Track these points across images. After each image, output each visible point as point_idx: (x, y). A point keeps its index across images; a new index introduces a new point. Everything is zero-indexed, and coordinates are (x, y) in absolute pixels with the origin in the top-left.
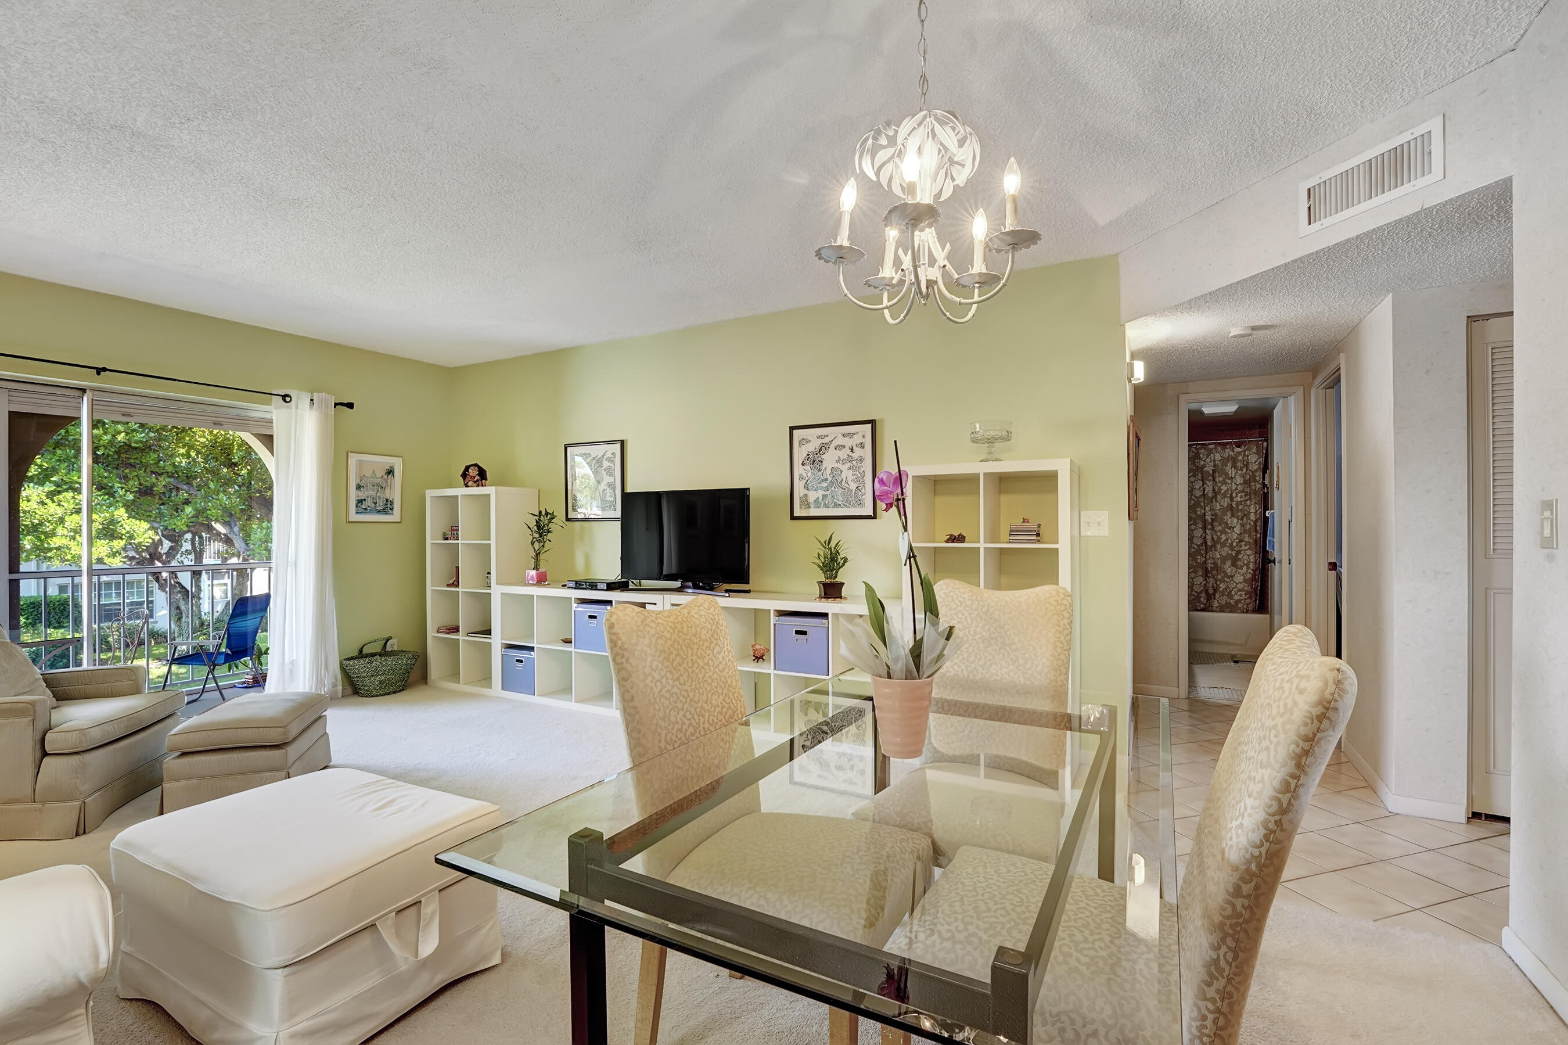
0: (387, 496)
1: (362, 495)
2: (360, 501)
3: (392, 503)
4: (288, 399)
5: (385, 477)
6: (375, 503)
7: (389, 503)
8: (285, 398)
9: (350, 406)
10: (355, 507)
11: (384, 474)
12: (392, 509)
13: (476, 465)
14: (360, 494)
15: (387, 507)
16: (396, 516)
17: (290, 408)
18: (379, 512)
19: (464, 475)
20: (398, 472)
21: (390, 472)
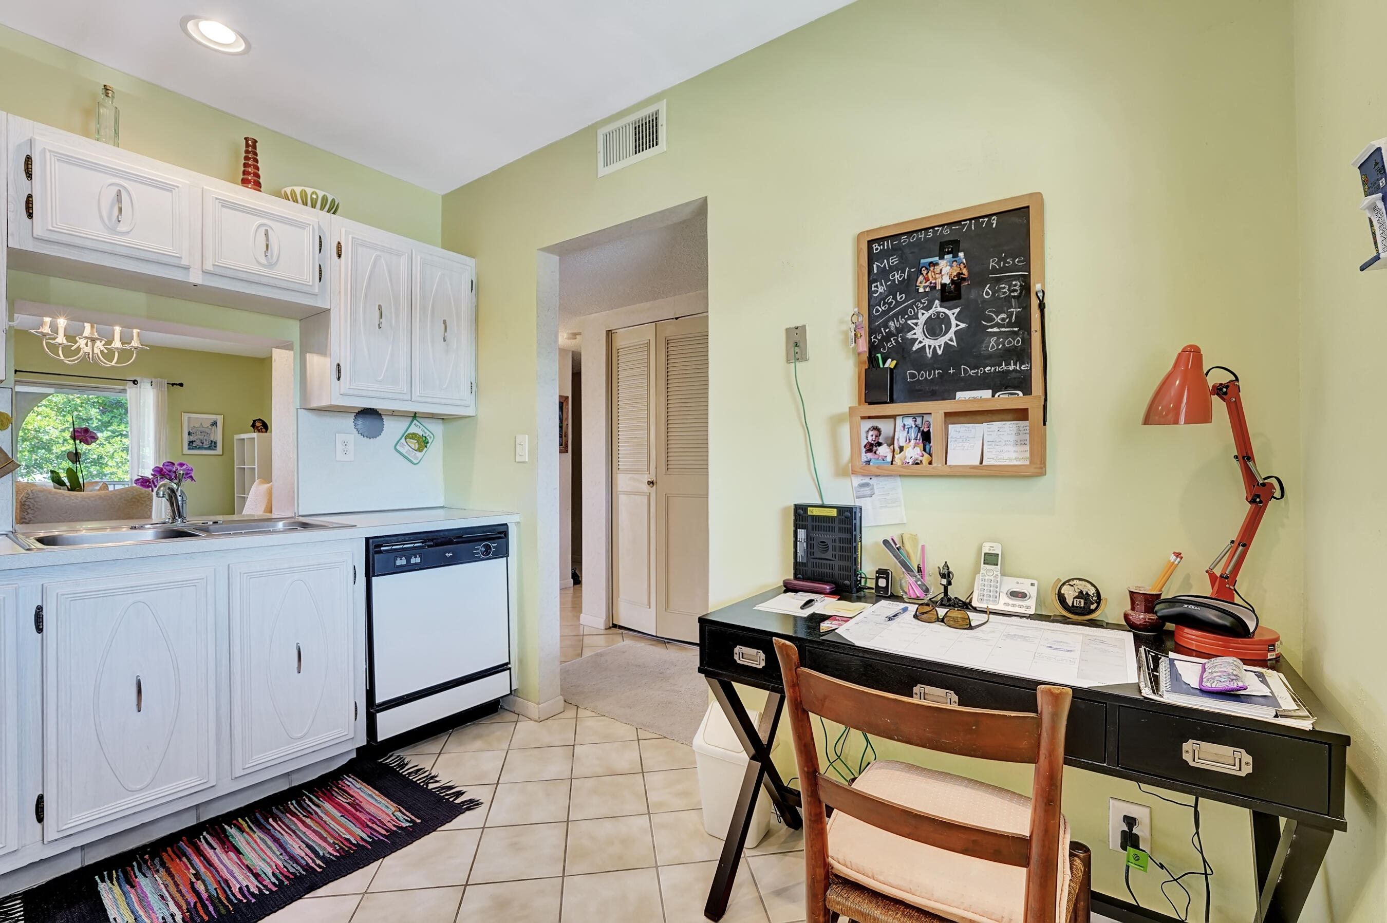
0: (212, 439)
1: (192, 438)
2: (191, 443)
3: (215, 443)
4: (136, 382)
5: (210, 427)
6: (203, 443)
7: (213, 444)
8: (135, 382)
9: (181, 385)
10: (187, 445)
11: (209, 425)
12: (215, 447)
13: (260, 420)
14: (191, 437)
15: (213, 445)
16: (219, 450)
17: (137, 388)
18: (206, 449)
19: (253, 426)
20: (220, 424)
21: (215, 424)
